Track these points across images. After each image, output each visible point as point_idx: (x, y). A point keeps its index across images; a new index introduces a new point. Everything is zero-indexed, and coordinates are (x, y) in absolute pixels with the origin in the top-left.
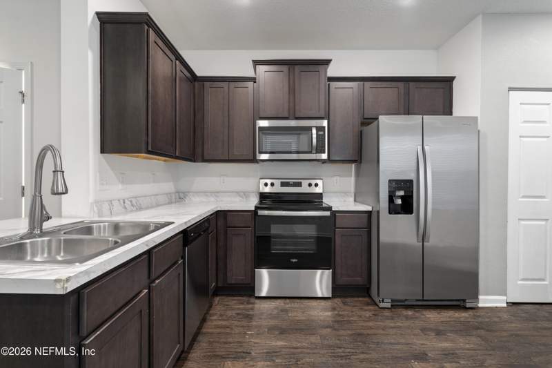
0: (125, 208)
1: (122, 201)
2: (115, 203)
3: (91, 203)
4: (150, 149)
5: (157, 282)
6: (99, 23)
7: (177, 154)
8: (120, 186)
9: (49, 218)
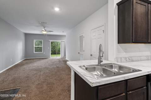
0: (127, 60)
1: (125, 58)
2: (123, 59)
3: (115, 58)
4: (134, 41)
5: (130, 92)
6: (117, 6)
7: (149, 41)
8: (125, 53)
9: (102, 62)
